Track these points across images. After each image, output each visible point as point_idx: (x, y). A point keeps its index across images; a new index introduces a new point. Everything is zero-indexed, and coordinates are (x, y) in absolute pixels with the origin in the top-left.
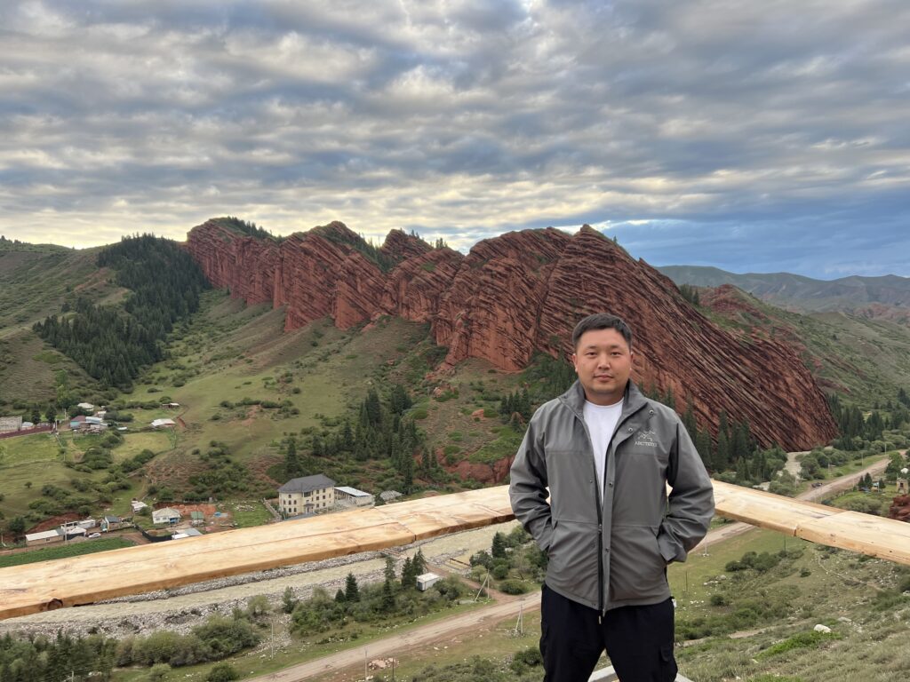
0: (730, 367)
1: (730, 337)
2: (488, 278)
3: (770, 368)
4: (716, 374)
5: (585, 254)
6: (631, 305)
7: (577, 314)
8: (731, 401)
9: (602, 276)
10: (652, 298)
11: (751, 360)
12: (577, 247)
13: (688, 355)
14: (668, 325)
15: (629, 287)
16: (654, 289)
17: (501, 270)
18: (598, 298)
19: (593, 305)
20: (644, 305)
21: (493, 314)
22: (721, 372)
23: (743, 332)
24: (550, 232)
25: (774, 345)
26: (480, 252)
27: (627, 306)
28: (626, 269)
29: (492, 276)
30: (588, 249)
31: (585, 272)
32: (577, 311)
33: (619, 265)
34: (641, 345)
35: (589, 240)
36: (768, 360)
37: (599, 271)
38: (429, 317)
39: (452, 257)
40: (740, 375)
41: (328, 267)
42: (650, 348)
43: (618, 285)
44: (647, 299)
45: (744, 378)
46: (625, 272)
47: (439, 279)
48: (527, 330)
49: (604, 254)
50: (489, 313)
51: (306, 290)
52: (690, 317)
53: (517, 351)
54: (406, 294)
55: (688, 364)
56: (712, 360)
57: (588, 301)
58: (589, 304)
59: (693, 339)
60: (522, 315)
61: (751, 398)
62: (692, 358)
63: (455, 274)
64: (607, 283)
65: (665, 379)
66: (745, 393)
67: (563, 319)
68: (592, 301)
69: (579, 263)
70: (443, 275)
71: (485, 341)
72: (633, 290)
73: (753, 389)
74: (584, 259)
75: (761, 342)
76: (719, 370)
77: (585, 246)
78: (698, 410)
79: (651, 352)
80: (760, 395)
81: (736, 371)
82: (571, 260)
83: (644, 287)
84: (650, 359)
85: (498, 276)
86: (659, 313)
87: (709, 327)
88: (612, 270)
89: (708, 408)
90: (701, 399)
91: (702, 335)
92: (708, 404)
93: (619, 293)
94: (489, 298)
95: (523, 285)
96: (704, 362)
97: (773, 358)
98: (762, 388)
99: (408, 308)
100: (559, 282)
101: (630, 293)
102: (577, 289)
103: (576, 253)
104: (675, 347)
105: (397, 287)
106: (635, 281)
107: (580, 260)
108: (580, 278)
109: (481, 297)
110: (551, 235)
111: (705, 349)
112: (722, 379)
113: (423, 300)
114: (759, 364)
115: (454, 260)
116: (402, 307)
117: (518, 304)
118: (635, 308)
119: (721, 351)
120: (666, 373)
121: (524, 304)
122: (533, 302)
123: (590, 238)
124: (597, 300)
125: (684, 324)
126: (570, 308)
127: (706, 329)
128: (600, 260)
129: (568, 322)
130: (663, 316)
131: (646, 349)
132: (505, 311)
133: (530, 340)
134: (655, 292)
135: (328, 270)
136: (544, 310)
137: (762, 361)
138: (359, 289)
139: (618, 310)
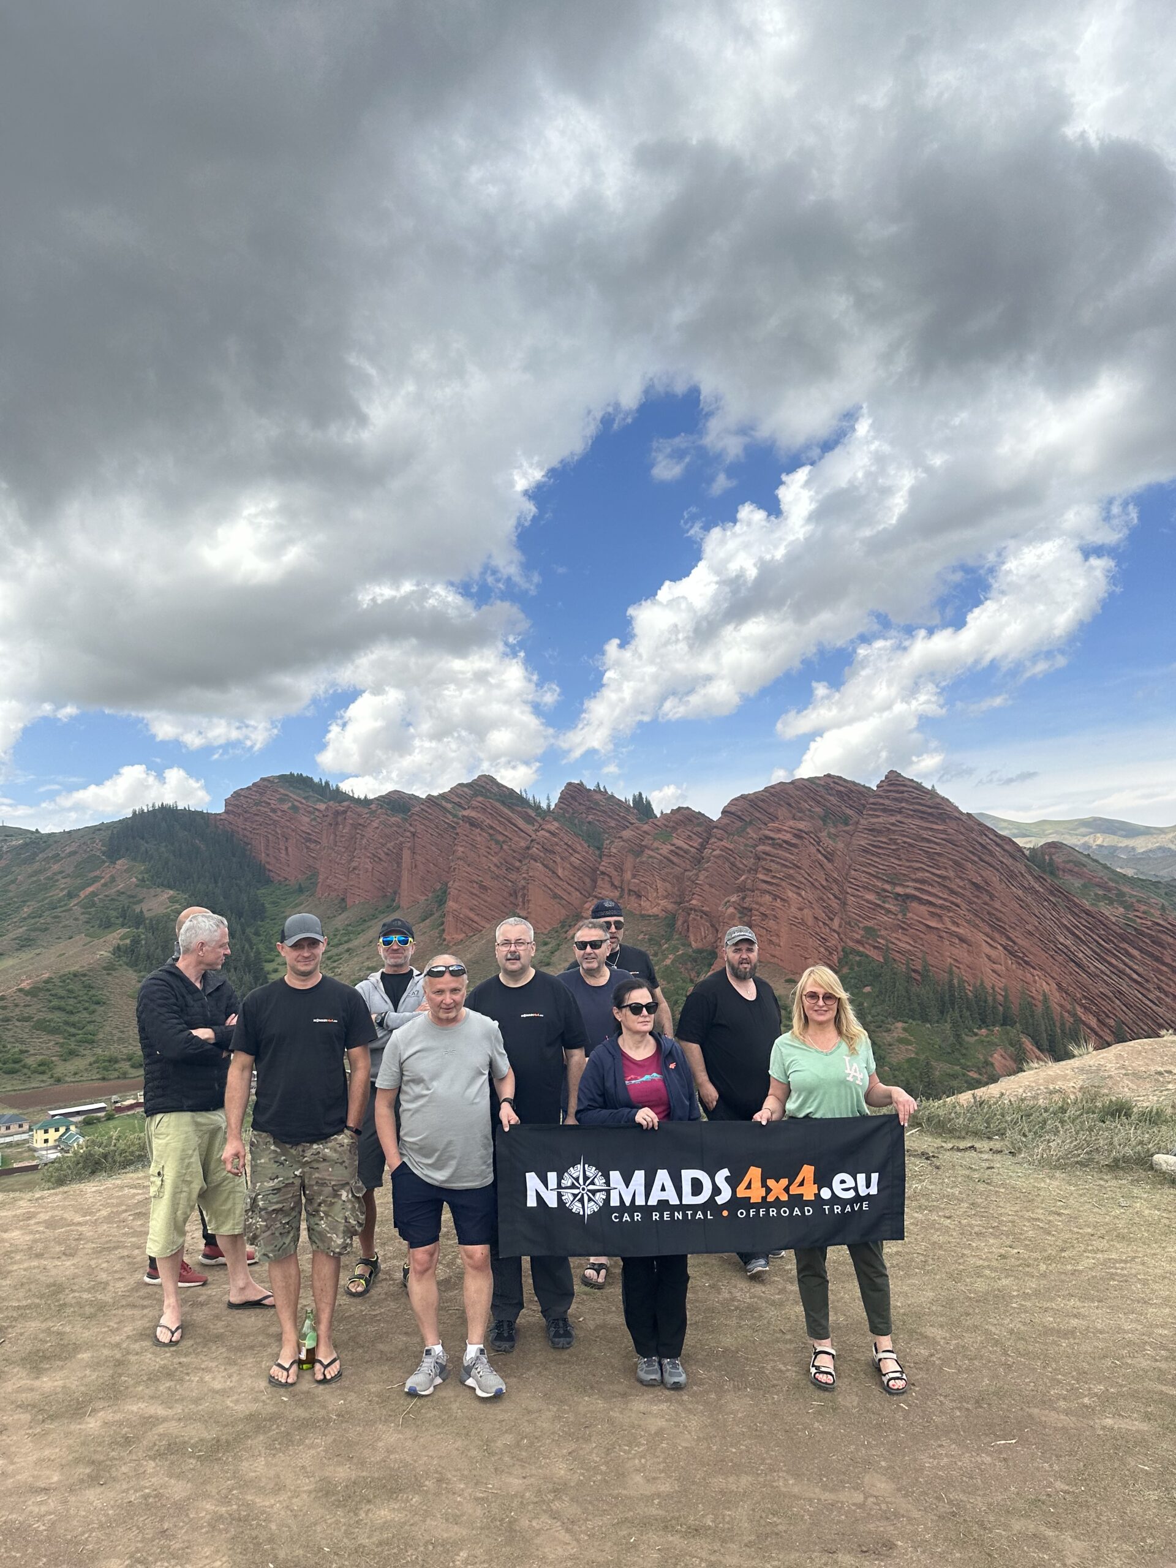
0: (1114, 961)
1: (1107, 918)
2: (768, 849)
3: (1168, 960)
4: (1098, 972)
5: (900, 811)
6: (978, 880)
7: (899, 895)
8: (1124, 1008)
9: (929, 841)
10: (1002, 867)
11: (1141, 950)
12: (887, 802)
13: (1060, 946)
14: (1027, 905)
15: (970, 855)
16: (1003, 857)
17: (788, 837)
18: (927, 871)
19: (923, 881)
20: (995, 879)
21: (782, 899)
22: (1103, 968)
23: (1122, 910)
24: (830, 781)
25: (1169, 927)
26: (739, 813)
27: (970, 881)
28: (963, 830)
29: (773, 845)
30: (903, 805)
31: (904, 836)
32: (899, 890)
33: (953, 824)
34: (997, 935)
35: (902, 792)
36: (1165, 948)
37: (925, 834)
38: (671, 907)
39: (695, 821)
40: (1128, 970)
41: (504, 842)
42: (1009, 938)
43: (954, 852)
44: (997, 870)
45: (1135, 976)
46: (962, 833)
47: (681, 853)
48: (832, 920)
49: (930, 810)
50: (775, 897)
51: (475, 878)
52: (1052, 893)
53: (822, 950)
54: (634, 876)
55: (1060, 958)
56: (1089, 952)
57: (914, 877)
58: (916, 881)
59: (1062, 923)
60: (822, 899)
61: (1148, 1002)
62: (1066, 951)
63: (702, 844)
64: (938, 849)
65: (1035, 982)
66: (1140, 996)
67: (878, 902)
68: (920, 875)
69: (893, 824)
70: (686, 847)
71: (774, 938)
72: (976, 859)
73: (1148, 990)
74: (899, 817)
75: (1149, 923)
76: (1100, 966)
77: (896, 799)
78: (1085, 1024)
79: (1011, 944)
80: (1158, 998)
81: (1122, 966)
82: (880, 820)
83: (992, 854)
84: (1011, 953)
85: (785, 845)
86: (1015, 890)
87: (1076, 905)
88: (944, 832)
89: (1095, 1020)
90: (1085, 1008)
91: (1070, 917)
92: (1096, 1015)
93: (955, 862)
94: (774, 877)
95: (820, 856)
96: (1081, 955)
97: (1168, 944)
98: (1159, 988)
99: (639, 896)
100: (866, 851)
101: (973, 862)
102: (893, 860)
103: (885, 810)
104: (1041, 935)
105: (620, 869)
106: (978, 846)
107: (893, 820)
108: (898, 844)
109: (761, 876)
110: (832, 785)
111: (1080, 939)
112: (1105, 978)
113: (659, 883)
114: (1151, 955)
115: (699, 825)
116: (629, 895)
117: (816, 884)
118: (983, 884)
119: (1097, 938)
120: (1035, 972)
121: (824, 883)
122: (835, 881)
123: (905, 789)
124: (927, 874)
125: (1046, 903)
126: (888, 887)
127: (1074, 908)
128: (922, 818)
129: (887, 906)
130: (1020, 893)
131: (1004, 941)
132: (800, 895)
133: (838, 934)
134: (1004, 861)
135: (505, 847)
136: (849, 890)
137: (1155, 950)
138: (560, 872)
139: (959, 886)
